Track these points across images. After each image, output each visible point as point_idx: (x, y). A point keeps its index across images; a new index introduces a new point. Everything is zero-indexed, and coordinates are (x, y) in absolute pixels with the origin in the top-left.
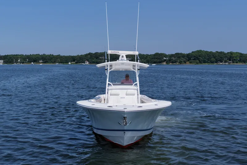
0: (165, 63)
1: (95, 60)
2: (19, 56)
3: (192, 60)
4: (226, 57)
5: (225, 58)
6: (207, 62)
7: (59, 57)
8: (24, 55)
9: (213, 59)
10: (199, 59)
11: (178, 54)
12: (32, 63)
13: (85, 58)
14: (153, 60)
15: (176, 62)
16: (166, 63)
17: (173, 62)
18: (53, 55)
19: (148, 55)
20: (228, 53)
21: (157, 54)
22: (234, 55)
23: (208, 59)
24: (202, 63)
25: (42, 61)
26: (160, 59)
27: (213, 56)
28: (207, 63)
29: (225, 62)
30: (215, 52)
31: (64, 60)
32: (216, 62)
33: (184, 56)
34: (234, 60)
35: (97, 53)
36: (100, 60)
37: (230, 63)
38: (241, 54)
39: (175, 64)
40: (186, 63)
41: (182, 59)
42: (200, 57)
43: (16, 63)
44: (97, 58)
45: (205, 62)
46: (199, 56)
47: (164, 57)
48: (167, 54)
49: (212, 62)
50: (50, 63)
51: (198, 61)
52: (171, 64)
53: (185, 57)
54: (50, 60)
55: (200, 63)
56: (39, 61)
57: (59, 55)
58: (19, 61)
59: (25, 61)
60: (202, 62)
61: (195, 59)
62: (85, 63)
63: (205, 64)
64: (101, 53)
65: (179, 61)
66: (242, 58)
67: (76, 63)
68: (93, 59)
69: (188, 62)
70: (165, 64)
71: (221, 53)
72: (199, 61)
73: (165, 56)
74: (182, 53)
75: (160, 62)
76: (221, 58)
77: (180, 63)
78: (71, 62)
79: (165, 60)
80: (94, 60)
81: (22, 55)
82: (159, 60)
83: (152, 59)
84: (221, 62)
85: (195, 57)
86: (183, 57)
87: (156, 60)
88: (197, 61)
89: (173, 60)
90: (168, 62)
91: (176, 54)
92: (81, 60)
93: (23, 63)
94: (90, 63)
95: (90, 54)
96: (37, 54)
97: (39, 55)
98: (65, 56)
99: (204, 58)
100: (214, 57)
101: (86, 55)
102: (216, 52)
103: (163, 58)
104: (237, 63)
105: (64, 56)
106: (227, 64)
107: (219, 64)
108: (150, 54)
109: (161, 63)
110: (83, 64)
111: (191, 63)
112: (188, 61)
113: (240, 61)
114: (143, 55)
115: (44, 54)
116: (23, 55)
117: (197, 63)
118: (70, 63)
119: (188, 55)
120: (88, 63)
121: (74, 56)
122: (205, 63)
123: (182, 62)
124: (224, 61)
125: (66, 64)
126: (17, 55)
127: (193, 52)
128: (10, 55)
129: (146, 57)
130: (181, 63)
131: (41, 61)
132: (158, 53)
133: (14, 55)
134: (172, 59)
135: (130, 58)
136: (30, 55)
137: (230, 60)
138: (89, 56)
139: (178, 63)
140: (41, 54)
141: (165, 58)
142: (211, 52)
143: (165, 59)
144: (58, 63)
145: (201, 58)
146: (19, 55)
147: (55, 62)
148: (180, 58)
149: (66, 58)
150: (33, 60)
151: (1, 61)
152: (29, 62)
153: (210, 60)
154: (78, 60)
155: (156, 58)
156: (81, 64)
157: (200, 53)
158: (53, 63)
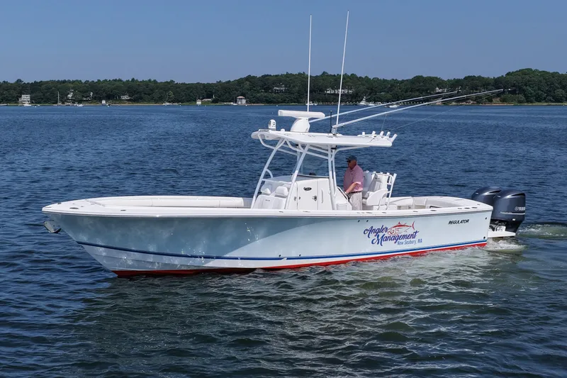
1: (262, 94)
2: (71, 85)
3: (507, 95)
7: (170, 86)
8: (83, 81)
9: (560, 92)
10: (522, 91)
11: (473, 80)
12: (104, 102)
13: (237, 90)
18: (155, 81)
19: (396, 81)
21: (418, 79)
23: (548, 92)
24: (531, 102)
25: (129, 96)
26: (427, 93)
27: (560, 83)
28: (546, 102)
30: (565, 73)
31: (184, 94)
33: (488, 84)
35: (268, 75)
36: (275, 93)
39: (464, 103)
40: (491, 101)
42: (528, 87)
43: (63, 103)
44: (267, 90)
45: (539, 99)
46: (526, 85)
47: (438, 86)
49: (558, 100)
50: (149, 101)
51: (522, 97)
53: (490, 87)
54: (149, 95)
55: (528, 102)
56: (119, 97)
57: (172, 81)
58: (70, 96)
59: (86, 97)
60: (533, 99)
61: (515, 90)
62: (236, 102)
63: (540, 104)
64: (276, 76)
67: (215, 101)
68: (258, 92)
69: (498, 99)
70: (440, 103)
72: (525, 96)
73: (441, 83)
74: (482, 76)
77: (478, 100)
78: (202, 99)
79: (439, 95)
80: (259, 95)
81: (77, 81)
82: (424, 94)
83: (406, 92)
85: (514, 85)
86: (484, 85)
87: (417, 93)
88: (520, 96)
91: (466, 78)
92: (227, 94)
93: (80, 102)
94: (249, 101)
95: (249, 78)
96: (115, 80)
97: (120, 80)
98: (186, 84)
99: (536, 88)
100: (564, 87)
101: (240, 82)
103: (434, 89)
105: (184, 84)
108: (400, 79)
110: (232, 103)
111: (504, 101)
114: (384, 81)
115: (133, 79)
116: (81, 81)
117: (520, 102)
118: (199, 103)
119: (497, 83)
120: (244, 101)
121: (208, 84)
122: (540, 102)
125: (188, 104)
126: (64, 82)
127: (508, 74)
128: (47, 82)
129: (392, 86)
130: (478, 103)
131: (126, 97)
132: (422, 76)
133: (58, 81)
135: (351, 89)
136: (99, 80)
138: (248, 83)
139: (472, 102)
140: (124, 80)
142: (554, 74)
143: (440, 91)
144: (170, 102)
145: (530, 90)
146: (69, 82)
147: (160, 99)
148: (477, 90)
149: (187, 88)
150: (104, 95)
151: (26, 98)
152: (94, 98)
153: (552, 94)
154: (221, 93)
155: (418, 90)
156: (228, 103)
157: (527, 77)
158: (156, 102)
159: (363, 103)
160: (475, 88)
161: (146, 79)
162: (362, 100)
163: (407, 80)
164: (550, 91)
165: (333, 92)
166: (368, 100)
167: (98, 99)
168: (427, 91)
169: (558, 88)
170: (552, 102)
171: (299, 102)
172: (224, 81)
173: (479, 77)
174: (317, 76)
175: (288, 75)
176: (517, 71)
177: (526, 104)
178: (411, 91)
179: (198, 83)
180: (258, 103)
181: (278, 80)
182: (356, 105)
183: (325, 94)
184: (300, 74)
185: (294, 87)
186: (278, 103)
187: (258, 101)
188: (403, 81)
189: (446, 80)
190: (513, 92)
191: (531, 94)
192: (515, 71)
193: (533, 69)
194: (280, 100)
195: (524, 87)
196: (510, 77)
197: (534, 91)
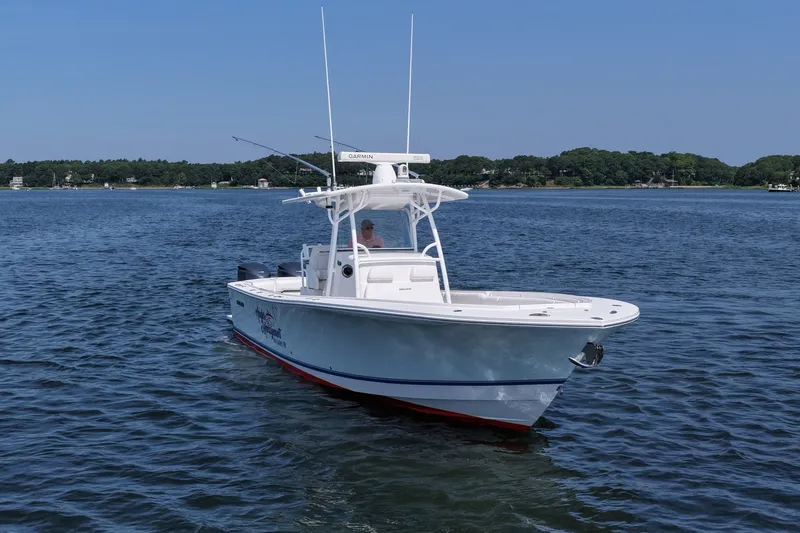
0: (485, 185)
1: (286, 176)
2: (68, 166)
3: (561, 177)
4: (658, 166)
5: (655, 171)
6: (604, 181)
7: (182, 167)
8: (84, 162)
9: (621, 174)
10: (580, 173)
11: (524, 160)
12: (106, 185)
13: (258, 172)
14: (452, 175)
15: (516, 182)
16: (490, 183)
17: (507, 183)
18: (165, 161)
20: (663, 156)
21: (462, 160)
22: (679, 163)
23: (608, 174)
24: (590, 185)
25: (136, 178)
26: (472, 174)
27: (622, 164)
28: (606, 185)
29: (656, 181)
30: (626, 152)
31: (197, 176)
32: (630, 183)
33: (541, 165)
34: (682, 175)
35: (292, 155)
36: (301, 175)
37: (670, 184)
38: (700, 158)
39: (514, 186)
40: (544, 184)
41: (535, 174)
42: (585, 169)
43: (61, 186)
44: (292, 171)
45: (598, 182)
46: (583, 166)
47: (485, 166)
48: (493, 159)
49: (619, 183)
50: (158, 185)
52: (502, 186)
53: (543, 168)
54: (159, 176)
55: (585, 185)
56: (125, 179)
57: (184, 162)
58: (68, 178)
59: (87, 180)
60: (591, 182)
61: (571, 172)
62: (257, 185)
63: (599, 187)
64: (303, 155)
65: (525, 178)
66: (702, 169)
67: (234, 184)
68: (282, 174)
69: (553, 181)
70: (487, 186)
71: (644, 155)
72: (582, 178)
73: (487, 164)
74: (535, 156)
75: (473, 182)
76: (645, 169)
77: (530, 183)
78: (218, 182)
79: (486, 177)
80: (283, 177)
81: (76, 161)
82: (469, 176)
83: (449, 173)
84: (645, 183)
85: (570, 166)
86: (536, 166)
87: (461, 175)
88: (577, 178)
89: (508, 176)
90: (495, 181)
91: (516, 158)
92: (247, 177)
93: (80, 185)
94: (272, 184)
95: (272, 158)
96: (120, 161)
97: (125, 161)
98: (201, 165)
99: (595, 169)
100: (626, 169)
101: (261, 163)
102: (630, 152)
103: (480, 171)
104: (689, 185)
105: (198, 165)
106: (660, 187)
107: (637, 186)
108: (442, 160)
110: (252, 186)
111: (558, 183)
112: (552, 177)
113: (698, 179)
115: (140, 160)
116: (80, 161)
117: (577, 185)
118: (214, 186)
119: (551, 163)
120: (266, 184)
121: (226, 165)
122: (598, 184)
123: (533, 181)
124: (652, 179)
125: (202, 187)
126: (62, 162)
127: (563, 154)
128: (42, 163)
130: (530, 186)
131: (132, 180)
132: (467, 156)
133: (55, 162)
134: (506, 174)
136: (101, 161)
137: (669, 177)
138: (270, 163)
139: (523, 185)
140: (130, 160)
141: (485, 171)
142: (616, 154)
143: (487, 172)
144: (182, 185)
145: (587, 171)
146: (67, 162)
147: (171, 182)
148: (528, 171)
149: (203, 170)
150: (108, 177)
151: (17, 180)
152: (96, 181)
153: (613, 176)
154: (239, 175)
155: (462, 172)
156: (248, 187)
157: (585, 157)
158: (167, 185)
160: (526, 169)
161: (155, 159)
163: (450, 161)
164: (610, 173)
167: (100, 181)
168: (472, 172)
169: (619, 169)
170: (612, 184)
172: (243, 162)
173: (531, 157)
175: (316, 155)
176: (573, 150)
177: (583, 187)
178: (455, 173)
179: (214, 164)
180: (282, 186)
187: (282, 183)
188: (445, 162)
190: (568, 174)
191: (589, 176)
192: (571, 150)
193: (591, 148)
194: (306, 183)
195: (581, 169)
196: (564, 157)
197: (593, 172)
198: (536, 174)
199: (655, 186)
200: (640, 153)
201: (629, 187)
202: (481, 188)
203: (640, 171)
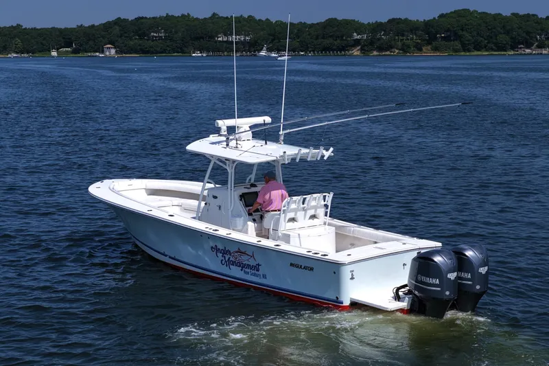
0: (356, 52)
1: (135, 42)
3: (440, 42)
4: (542, 30)
5: (540, 35)
6: (485, 46)
7: (17, 31)
9: (503, 38)
10: (458, 37)
11: (398, 23)
13: (103, 37)
14: (320, 40)
15: (390, 47)
16: (362, 50)
17: (380, 49)
19: (304, 25)
21: (331, 23)
23: (489, 38)
24: (469, 51)
26: (342, 40)
27: (504, 27)
28: (487, 50)
29: (539, 47)
30: (509, 15)
31: (35, 42)
32: (513, 48)
33: (417, 29)
35: (142, 18)
36: (153, 41)
39: (388, 53)
40: (420, 50)
42: (465, 33)
44: (142, 35)
45: (478, 47)
46: (462, 30)
47: (356, 30)
49: (501, 48)
51: (457, 44)
52: (375, 53)
53: (419, 32)
55: (464, 51)
57: (19, 26)
60: (471, 47)
61: (449, 36)
62: (103, 52)
63: (479, 53)
64: (153, 18)
65: (399, 44)
67: (75, 51)
68: (131, 39)
69: (429, 47)
70: (358, 53)
71: (528, 17)
72: (462, 43)
73: (359, 27)
75: (343, 48)
76: (528, 33)
77: (405, 49)
78: (58, 49)
79: (357, 42)
80: (132, 43)
82: (338, 41)
83: (317, 38)
84: (529, 46)
85: (448, 30)
86: (412, 30)
87: (330, 40)
89: (382, 41)
90: (366, 48)
91: (390, 21)
92: (91, 43)
94: (120, 51)
95: (119, 22)
98: (37, 29)
99: (475, 33)
100: (507, 33)
101: (107, 26)
102: (513, 14)
103: (351, 36)
105: (35, 29)
107: (520, 52)
109: (344, 50)
110: (97, 54)
111: (436, 49)
112: (429, 43)
114: (290, 24)
117: (456, 51)
118: (54, 53)
119: (428, 24)
120: (113, 51)
121: (66, 29)
122: (479, 50)
123: (409, 47)
124: (537, 44)
125: (40, 54)
127: (442, 16)
129: (299, 30)
130: (405, 52)
132: (336, 19)
134: (379, 39)
135: (248, 36)
139: (397, 51)
141: (356, 36)
143: (359, 37)
144: (17, 53)
145: (467, 35)
147: (5, 49)
148: (403, 35)
149: (39, 35)
153: (495, 41)
154: (82, 41)
155: (331, 36)
156: (92, 54)
157: (465, 20)
159: (263, 53)
160: (401, 33)
162: (261, 49)
163: (318, 24)
164: (491, 37)
165: (225, 39)
166: (270, 50)
168: (342, 37)
169: (501, 33)
170: (493, 50)
171: (183, 52)
173: (406, 20)
174: (205, 19)
175: (168, 17)
176: (451, 12)
177: (462, 53)
178: (323, 38)
179: (53, 28)
180: (131, 53)
181: (156, 23)
182: (255, 55)
183: (216, 42)
184: (183, 15)
185: (176, 32)
186: (157, 52)
187: (131, 50)
188: (312, 25)
189: (366, 23)
190: (447, 39)
191: (469, 41)
192: (449, 12)
193: (471, 10)
194: (158, 49)
195: (460, 33)
196: (443, 19)
197: (473, 37)
198: (412, 39)
199: (539, 51)
200: (524, 16)
201: (512, 53)
202: (351, 55)
203: (524, 35)
